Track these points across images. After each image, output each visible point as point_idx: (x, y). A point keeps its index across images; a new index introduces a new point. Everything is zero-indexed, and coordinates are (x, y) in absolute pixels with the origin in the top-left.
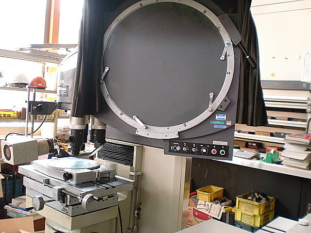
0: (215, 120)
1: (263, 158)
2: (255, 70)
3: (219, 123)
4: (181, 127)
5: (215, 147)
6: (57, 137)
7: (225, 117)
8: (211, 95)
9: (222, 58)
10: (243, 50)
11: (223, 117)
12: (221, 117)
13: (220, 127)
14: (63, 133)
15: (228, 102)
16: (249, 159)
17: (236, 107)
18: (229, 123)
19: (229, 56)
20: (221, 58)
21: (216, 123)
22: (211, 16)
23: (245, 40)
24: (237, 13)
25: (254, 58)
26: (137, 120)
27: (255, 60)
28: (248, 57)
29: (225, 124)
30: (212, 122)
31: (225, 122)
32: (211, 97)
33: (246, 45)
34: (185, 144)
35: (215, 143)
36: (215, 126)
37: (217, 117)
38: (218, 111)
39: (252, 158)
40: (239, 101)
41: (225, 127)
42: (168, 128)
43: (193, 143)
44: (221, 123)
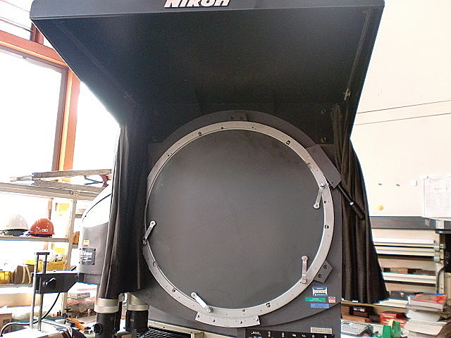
0: (312, 296)
1: (377, 332)
2: (363, 222)
3: (317, 300)
4: (263, 309)
5: (313, 336)
6: (67, 310)
7: (325, 291)
8: (304, 258)
9: (316, 205)
10: (346, 195)
11: (323, 291)
12: (320, 292)
13: (320, 306)
14: (77, 302)
15: (329, 268)
16: (358, 336)
17: (340, 275)
18: (332, 301)
19: (325, 202)
20: (315, 206)
21: (313, 300)
22: (295, 147)
23: (346, 181)
24: (332, 143)
25: (361, 205)
26: (198, 299)
27: (362, 208)
28: (352, 204)
29: (327, 302)
30: (308, 299)
31: (326, 298)
32: (305, 263)
33: (348, 188)
34: (269, 333)
35: (313, 330)
36: (313, 306)
37: (314, 291)
38: (315, 283)
39: (362, 335)
40: (344, 266)
41: (327, 306)
42: (244, 311)
43: (282, 332)
44: (321, 301)
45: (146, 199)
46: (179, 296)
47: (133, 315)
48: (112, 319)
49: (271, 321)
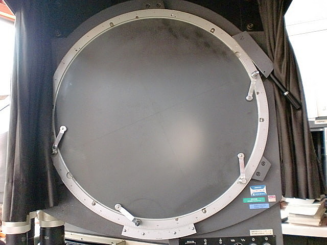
0: (250, 196)
2: (299, 112)
3: (256, 200)
4: (199, 215)
5: (253, 240)
7: (264, 190)
8: (241, 156)
9: (249, 97)
10: (279, 85)
11: (262, 190)
12: (259, 191)
13: (260, 206)
15: (268, 165)
17: (278, 171)
18: (272, 199)
19: (258, 93)
20: (247, 98)
21: (252, 200)
22: (221, 35)
23: (280, 69)
25: (296, 94)
26: (123, 210)
27: (298, 99)
28: (286, 93)
29: (267, 202)
30: (246, 200)
31: (266, 197)
32: (241, 161)
33: (283, 76)
34: (205, 240)
35: (253, 233)
36: (252, 207)
37: (252, 191)
38: (253, 182)
40: (282, 162)
41: (267, 206)
42: (177, 220)
43: (219, 238)
44: (260, 201)
45: (52, 101)
46: (101, 210)
47: (48, 232)
48: (23, 239)
49: (207, 228)
